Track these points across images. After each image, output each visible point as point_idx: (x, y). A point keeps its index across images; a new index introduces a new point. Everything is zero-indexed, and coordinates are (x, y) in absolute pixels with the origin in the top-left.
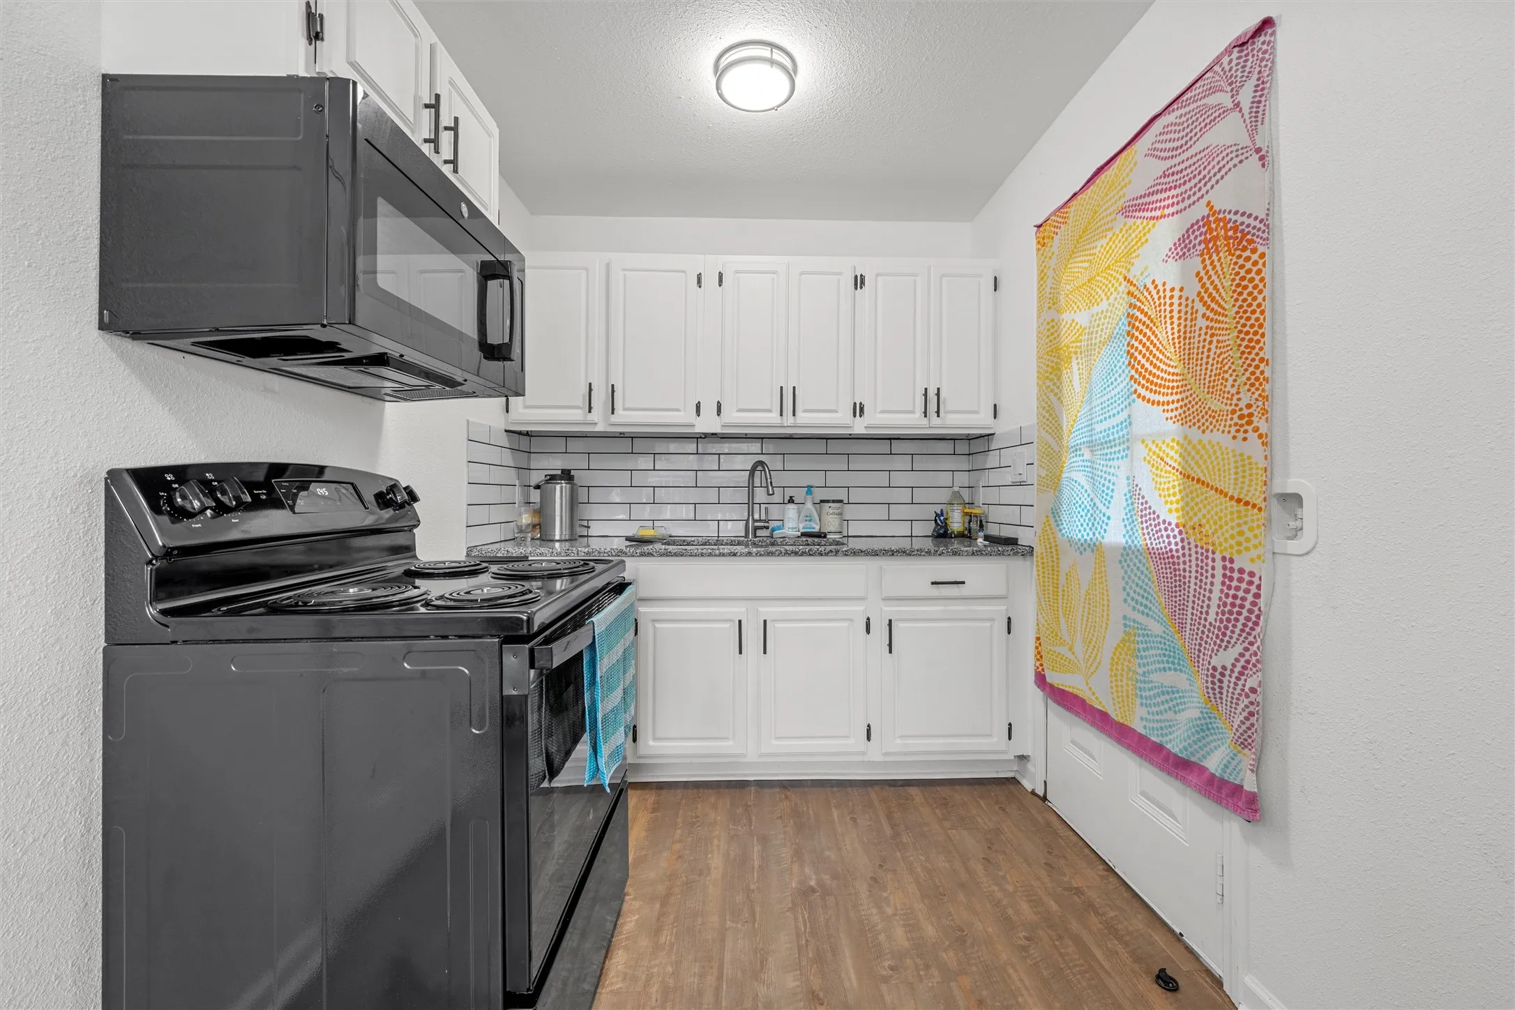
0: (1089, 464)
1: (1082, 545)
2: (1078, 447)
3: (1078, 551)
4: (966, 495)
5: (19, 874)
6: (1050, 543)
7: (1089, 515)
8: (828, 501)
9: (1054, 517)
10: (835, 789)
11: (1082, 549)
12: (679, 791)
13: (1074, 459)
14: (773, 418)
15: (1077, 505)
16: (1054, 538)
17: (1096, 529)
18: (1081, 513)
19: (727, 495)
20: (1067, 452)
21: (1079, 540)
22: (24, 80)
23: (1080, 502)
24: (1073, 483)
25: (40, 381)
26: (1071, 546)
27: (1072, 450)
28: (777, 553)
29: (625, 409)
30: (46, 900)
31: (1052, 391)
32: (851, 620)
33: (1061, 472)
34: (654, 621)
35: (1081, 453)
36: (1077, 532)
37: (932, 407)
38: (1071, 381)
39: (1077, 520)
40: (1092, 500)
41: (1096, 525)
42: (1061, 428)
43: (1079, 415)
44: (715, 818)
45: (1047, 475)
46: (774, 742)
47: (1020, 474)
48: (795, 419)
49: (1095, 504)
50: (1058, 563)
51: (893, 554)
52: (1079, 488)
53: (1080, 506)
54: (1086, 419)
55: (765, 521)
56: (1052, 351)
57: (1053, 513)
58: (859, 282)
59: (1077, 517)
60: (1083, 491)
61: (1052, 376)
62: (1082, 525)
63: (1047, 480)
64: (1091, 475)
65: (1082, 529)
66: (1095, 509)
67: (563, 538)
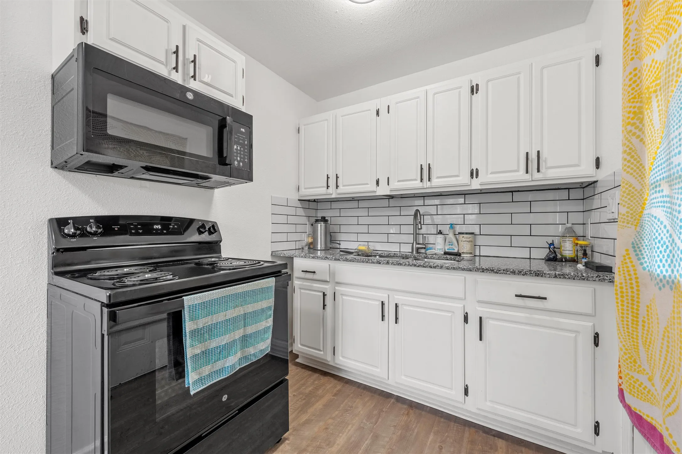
0: (668, 199)
1: (661, 280)
2: (658, 184)
3: (657, 287)
4: (579, 230)
5: (17, 361)
6: (630, 275)
7: (668, 251)
8: (463, 233)
9: (635, 251)
10: (442, 420)
11: (661, 285)
12: (354, 388)
13: (655, 196)
14: (417, 184)
15: (657, 241)
16: (635, 270)
17: (675, 266)
18: (661, 249)
19: (405, 229)
20: (648, 190)
21: (658, 275)
22: (15, 81)
23: (659, 238)
24: (653, 219)
25: (24, 188)
26: (651, 280)
27: (651, 187)
28: (403, 264)
29: (344, 186)
30: (30, 372)
31: (634, 134)
32: (453, 312)
33: (643, 208)
34: (342, 294)
35: (661, 189)
36: (656, 267)
37: (533, 165)
38: (651, 120)
39: (656, 255)
40: (671, 236)
41: (675, 262)
42: (643, 167)
43: (659, 151)
44: (360, 412)
45: (628, 212)
46: (403, 377)
47: (613, 213)
48: (431, 183)
49: (673, 240)
50: (638, 294)
51: (483, 271)
52: (659, 223)
53: (659, 242)
54: (665, 154)
55: (423, 244)
56: (634, 98)
57: (634, 247)
58: (474, 90)
59: (656, 252)
60: (662, 227)
61: (635, 121)
62: (661, 261)
63: (628, 216)
64: (669, 210)
65: (661, 265)
66: (674, 245)
67: (322, 249)
